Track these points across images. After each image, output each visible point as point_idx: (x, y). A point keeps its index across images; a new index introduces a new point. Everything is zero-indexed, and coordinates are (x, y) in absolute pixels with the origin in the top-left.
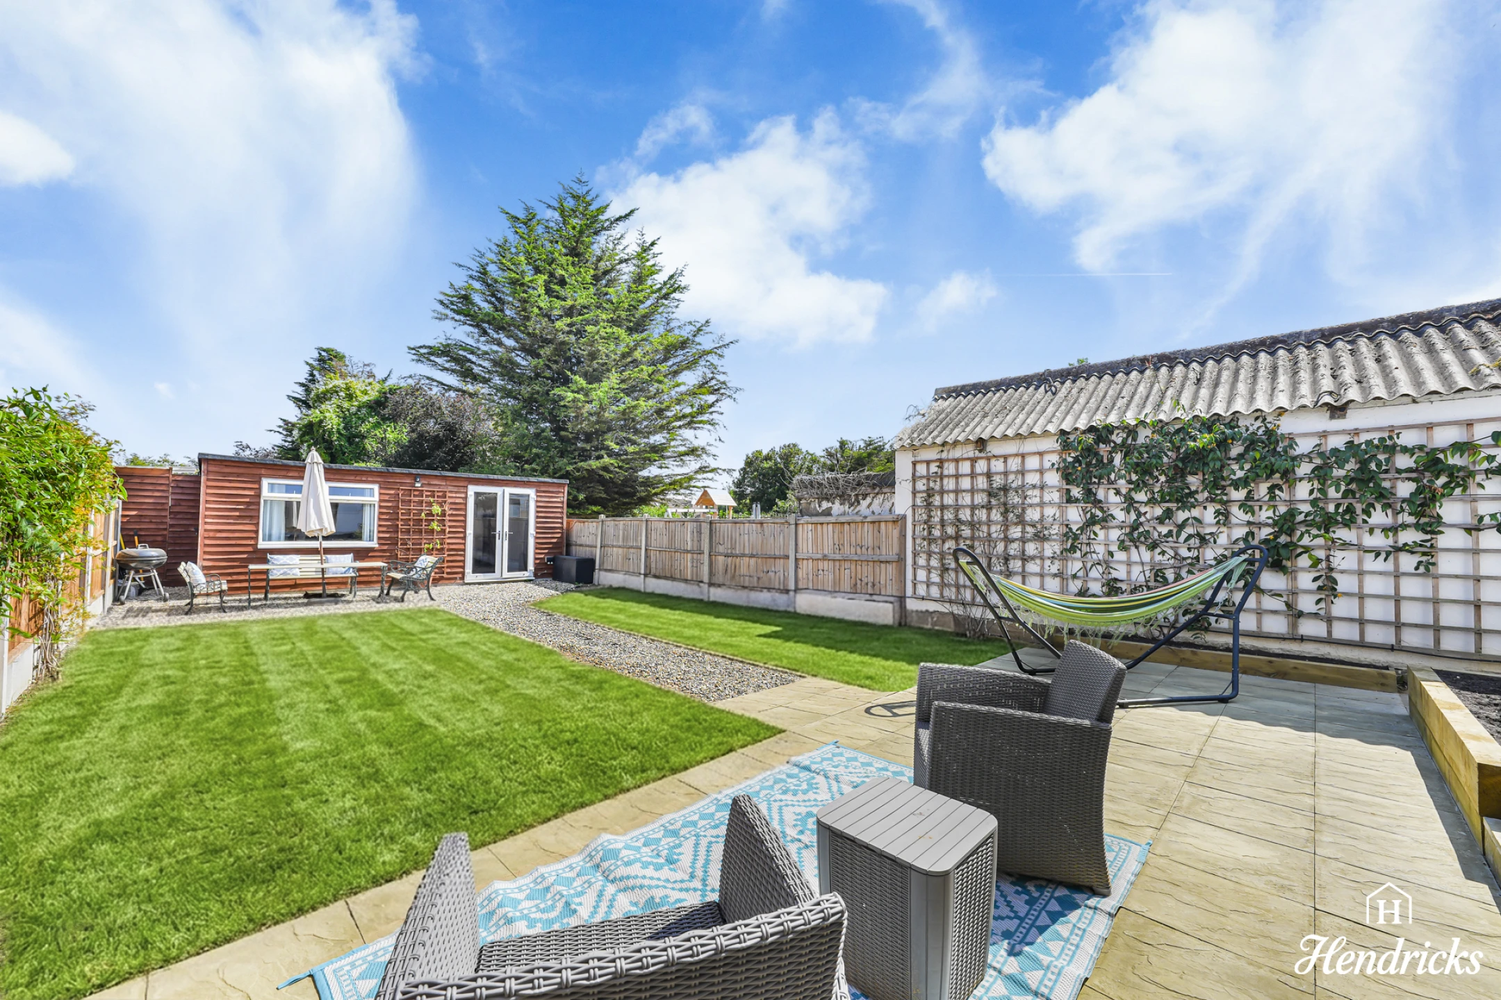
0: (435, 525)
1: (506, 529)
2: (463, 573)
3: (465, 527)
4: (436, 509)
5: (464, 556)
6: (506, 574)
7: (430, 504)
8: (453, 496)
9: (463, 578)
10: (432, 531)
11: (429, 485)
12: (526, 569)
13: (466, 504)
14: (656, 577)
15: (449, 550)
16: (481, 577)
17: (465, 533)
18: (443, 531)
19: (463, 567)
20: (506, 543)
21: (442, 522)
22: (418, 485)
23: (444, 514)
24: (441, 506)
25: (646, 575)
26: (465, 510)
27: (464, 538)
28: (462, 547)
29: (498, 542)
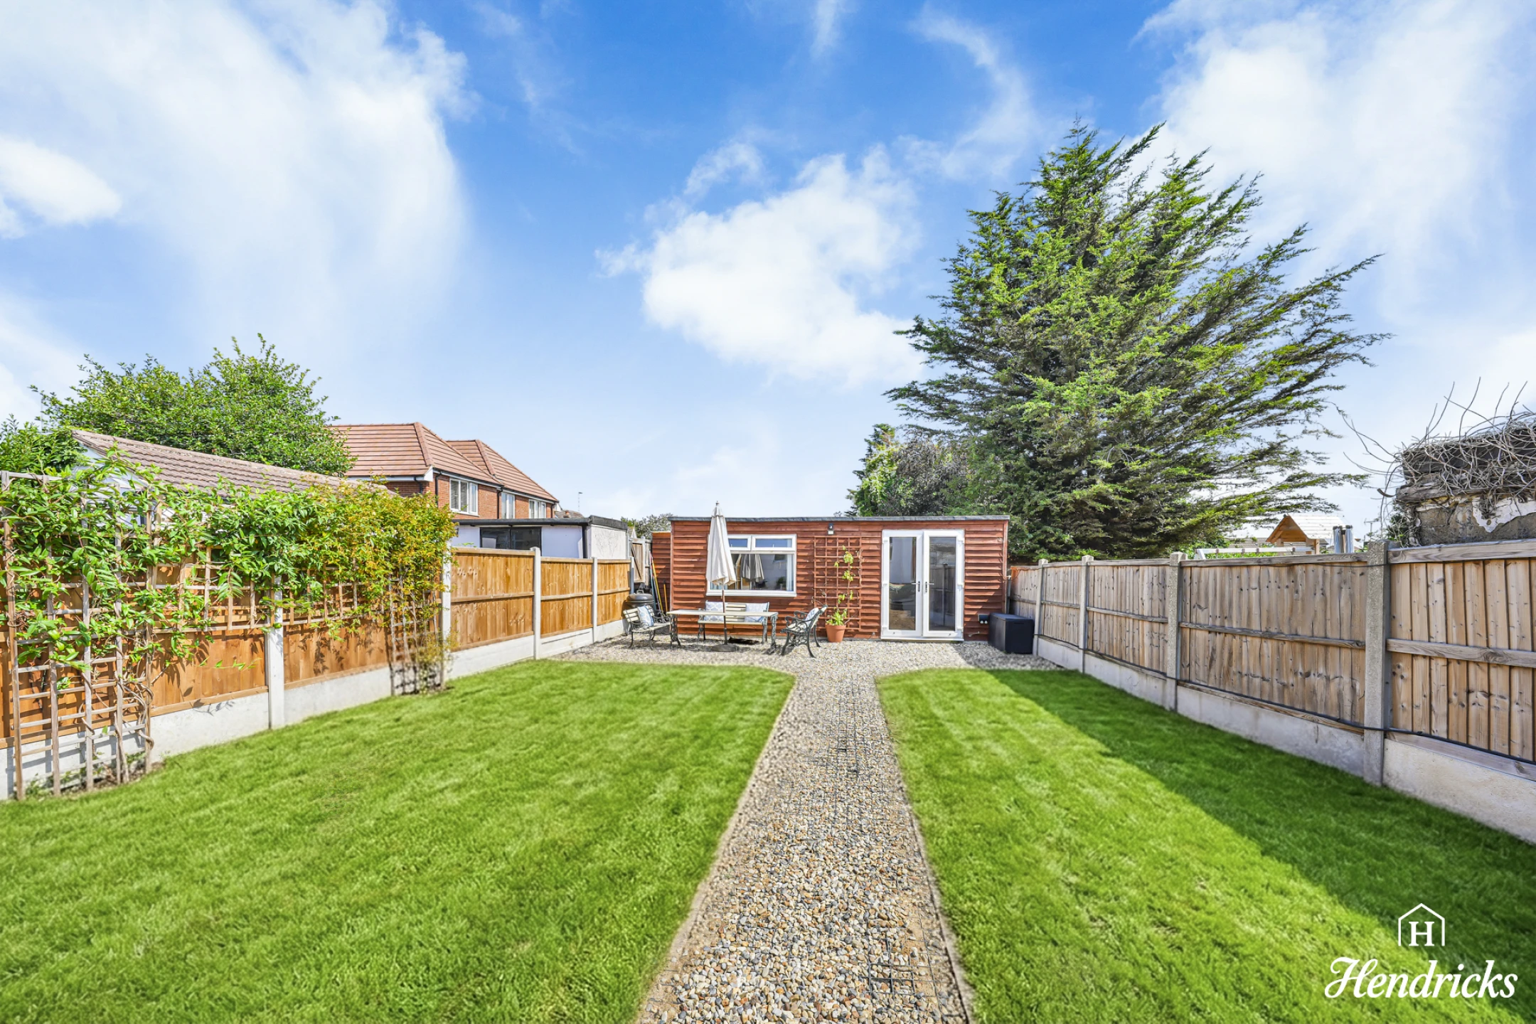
0: (848, 575)
1: (927, 579)
2: (879, 628)
3: (880, 577)
4: (849, 558)
5: (879, 609)
6: (928, 633)
7: (843, 553)
8: (867, 543)
9: (879, 634)
10: (846, 581)
11: (842, 531)
12: (953, 628)
13: (880, 551)
14: (1101, 656)
15: (864, 602)
16: (899, 634)
17: (880, 583)
18: (856, 581)
19: (879, 622)
20: (927, 596)
21: (855, 571)
22: (831, 533)
23: (856, 562)
24: (854, 554)
25: (1086, 651)
26: (880, 557)
27: (879, 589)
28: (877, 599)
29: (918, 594)
